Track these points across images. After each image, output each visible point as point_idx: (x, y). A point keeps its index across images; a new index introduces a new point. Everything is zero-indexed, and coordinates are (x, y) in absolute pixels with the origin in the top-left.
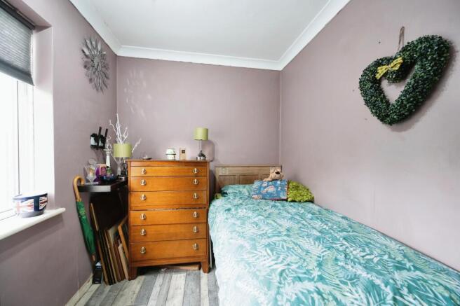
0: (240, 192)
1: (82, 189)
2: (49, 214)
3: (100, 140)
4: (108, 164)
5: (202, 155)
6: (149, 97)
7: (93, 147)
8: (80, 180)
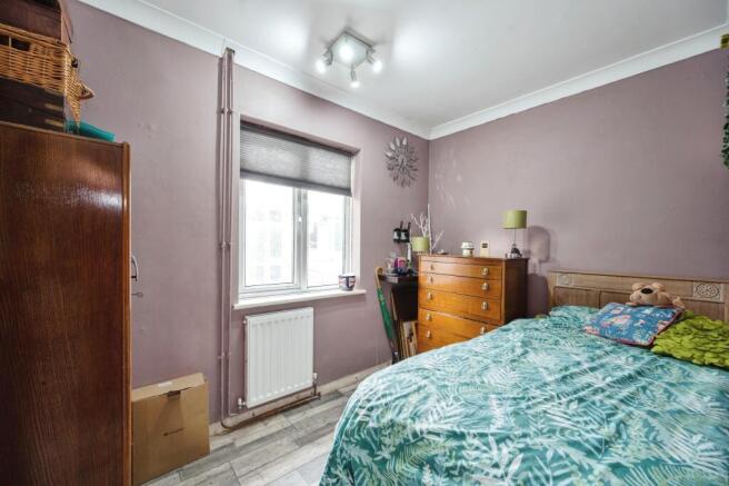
0: (576, 318)
1: (382, 278)
2: (356, 291)
3: (403, 234)
4: (409, 258)
5: (516, 251)
6: (459, 178)
7: (395, 240)
8: (381, 270)
